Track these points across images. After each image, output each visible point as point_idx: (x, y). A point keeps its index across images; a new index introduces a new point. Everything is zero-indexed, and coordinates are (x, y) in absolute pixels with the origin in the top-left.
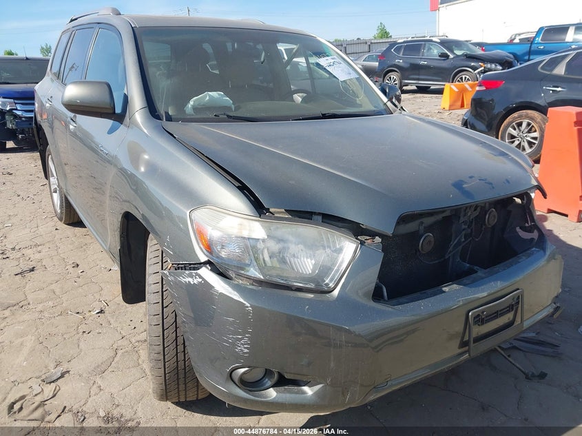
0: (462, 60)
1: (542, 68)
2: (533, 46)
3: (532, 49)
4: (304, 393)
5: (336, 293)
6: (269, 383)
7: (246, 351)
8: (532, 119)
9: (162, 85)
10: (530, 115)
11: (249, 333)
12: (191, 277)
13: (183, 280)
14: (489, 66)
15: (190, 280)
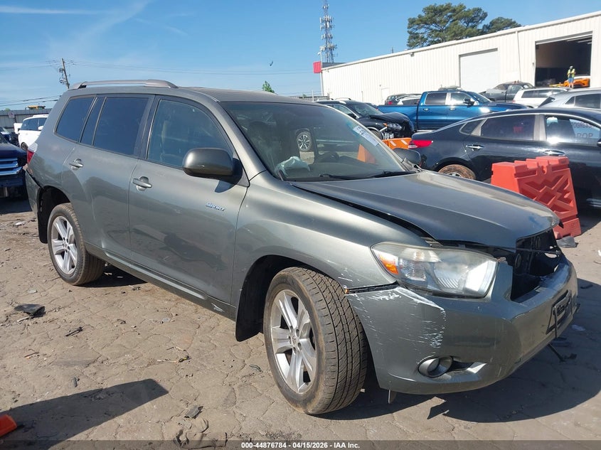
0: (367, 120)
1: (462, 130)
2: (420, 107)
3: (419, 110)
4: (470, 373)
5: (490, 294)
6: (445, 369)
7: (439, 344)
8: (459, 171)
9: (268, 152)
10: (457, 169)
11: (443, 330)
12: (388, 294)
13: (376, 298)
14: (391, 125)
15: (385, 297)
